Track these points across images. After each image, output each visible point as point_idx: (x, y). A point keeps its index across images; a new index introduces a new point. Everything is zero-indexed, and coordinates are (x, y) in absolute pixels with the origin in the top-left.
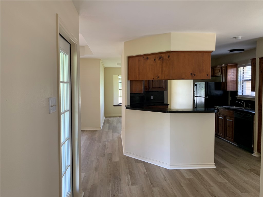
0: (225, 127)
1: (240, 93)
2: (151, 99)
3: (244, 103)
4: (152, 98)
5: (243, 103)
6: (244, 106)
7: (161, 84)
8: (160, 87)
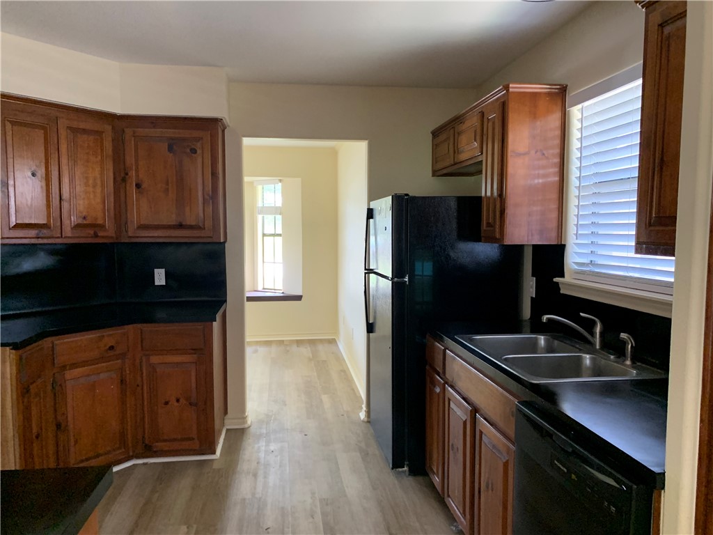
0: (473, 482)
1: (574, 258)
2: (157, 283)
3: (594, 323)
4: (160, 277)
5: (589, 325)
6: (591, 344)
7: (187, 209)
8: (184, 224)
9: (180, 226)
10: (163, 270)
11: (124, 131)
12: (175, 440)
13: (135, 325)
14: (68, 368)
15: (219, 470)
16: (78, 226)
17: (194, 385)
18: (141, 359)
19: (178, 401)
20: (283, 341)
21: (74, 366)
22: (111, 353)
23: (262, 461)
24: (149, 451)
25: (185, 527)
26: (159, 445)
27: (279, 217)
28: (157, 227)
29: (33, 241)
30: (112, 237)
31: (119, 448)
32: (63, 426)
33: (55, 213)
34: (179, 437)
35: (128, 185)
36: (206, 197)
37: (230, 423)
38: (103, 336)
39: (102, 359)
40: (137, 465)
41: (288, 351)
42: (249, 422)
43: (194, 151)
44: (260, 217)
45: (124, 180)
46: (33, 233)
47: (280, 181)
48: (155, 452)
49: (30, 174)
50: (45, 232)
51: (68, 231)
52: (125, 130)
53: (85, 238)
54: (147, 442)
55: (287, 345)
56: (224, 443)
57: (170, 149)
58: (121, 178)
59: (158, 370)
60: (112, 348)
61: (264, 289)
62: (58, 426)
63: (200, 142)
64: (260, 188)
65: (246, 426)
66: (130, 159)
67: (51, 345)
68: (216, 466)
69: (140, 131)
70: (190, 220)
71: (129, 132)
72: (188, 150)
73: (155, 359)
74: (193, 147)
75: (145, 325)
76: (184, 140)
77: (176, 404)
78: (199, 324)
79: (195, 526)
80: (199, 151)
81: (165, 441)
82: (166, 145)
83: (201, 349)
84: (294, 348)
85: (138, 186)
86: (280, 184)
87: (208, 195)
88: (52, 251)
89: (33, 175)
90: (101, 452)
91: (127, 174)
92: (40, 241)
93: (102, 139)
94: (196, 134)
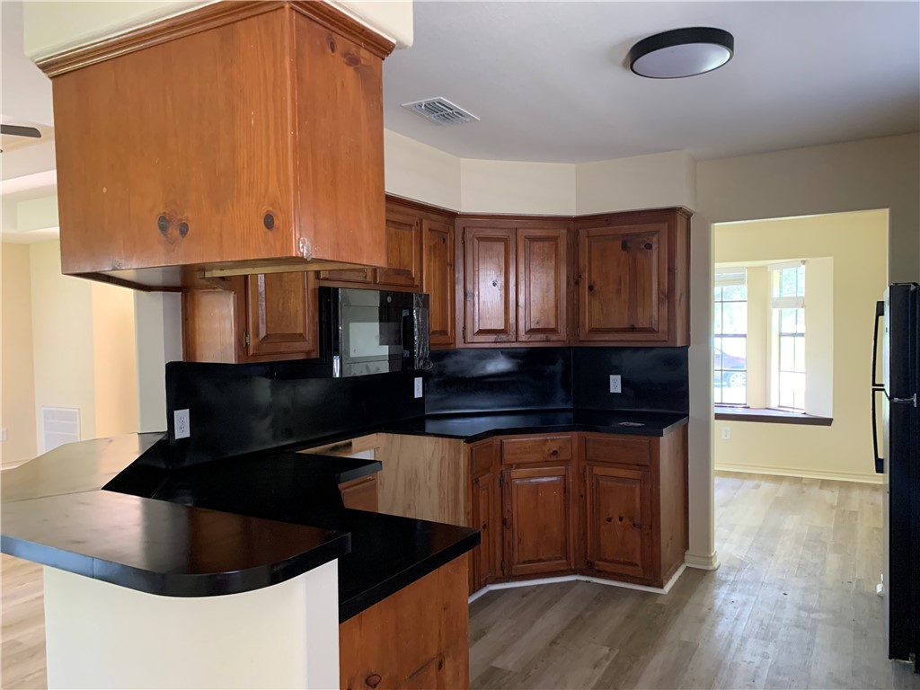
2: (612, 390)
7: (640, 310)
8: (636, 326)
9: (632, 329)
10: (619, 376)
11: (578, 232)
12: (618, 562)
13: (580, 433)
14: (514, 466)
15: (662, 606)
16: (531, 331)
17: (638, 505)
18: (585, 468)
19: (621, 519)
20: (802, 478)
21: (519, 466)
22: (554, 458)
23: (716, 608)
24: (590, 569)
25: (608, 648)
26: (600, 565)
27: (802, 311)
28: (609, 331)
29: (493, 345)
30: (564, 341)
31: (561, 558)
32: (508, 524)
33: (512, 320)
34: (622, 560)
35: (581, 288)
36: (661, 296)
37: (691, 561)
38: (547, 440)
39: (546, 463)
40: (579, 581)
41: (804, 492)
42: (716, 565)
43: (649, 246)
44: (775, 312)
45: (577, 283)
46: (492, 338)
47: (804, 262)
48: (599, 571)
49: (492, 284)
50: (503, 337)
51: (523, 337)
52: (580, 231)
53: (538, 341)
54: (588, 558)
55: (805, 484)
56: (678, 580)
57: (624, 247)
58: (575, 281)
59: (601, 482)
60: (555, 453)
61: (780, 406)
62: (504, 522)
63: (656, 236)
64: (776, 274)
65: (711, 568)
66: (584, 262)
67: (499, 443)
68: (660, 601)
69: (594, 231)
70: (642, 323)
71: (583, 233)
72: (643, 246)
73: (598, 470)
74: (648, 241)
75: (589, 433)
76: (638, 235)
77: (619, 522)
78: (645, 437)
79: (617, 650)
80: (654, 247)
81: (605, 561)
82: (620, 243)
83: (647, 466)
84: (815, 490)
85: (591, 288)
86: (803, 267)
87: (663, 293)
88: (511, 354)
89: (494, 285)
90: (543, 557)
91: (580, 277)
92: (499, 345)
93: (557, 244)
94: (651, 227)
